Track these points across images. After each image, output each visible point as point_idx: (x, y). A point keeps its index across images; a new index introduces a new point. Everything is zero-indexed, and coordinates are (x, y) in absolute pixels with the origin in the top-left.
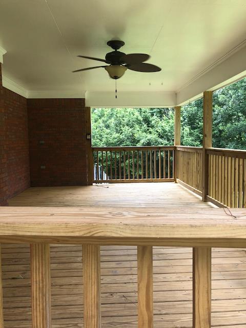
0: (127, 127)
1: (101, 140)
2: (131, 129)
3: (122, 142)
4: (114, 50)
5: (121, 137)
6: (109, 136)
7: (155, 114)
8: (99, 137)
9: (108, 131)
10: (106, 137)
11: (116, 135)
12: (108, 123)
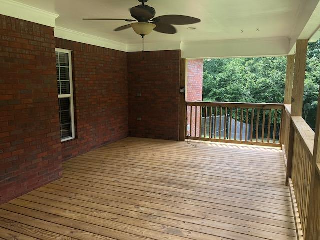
0: (275, 71)
1: (245, 85)
2: (280, 74)
3: (268, 87)
4: (141, 4)
5: (268, 81)
6: (253, 81)
7: (315, 55)
8: (243, 82)
9: (254, 75)
10: (250, 82)
11: (261, 80)
12: (254, 66)
